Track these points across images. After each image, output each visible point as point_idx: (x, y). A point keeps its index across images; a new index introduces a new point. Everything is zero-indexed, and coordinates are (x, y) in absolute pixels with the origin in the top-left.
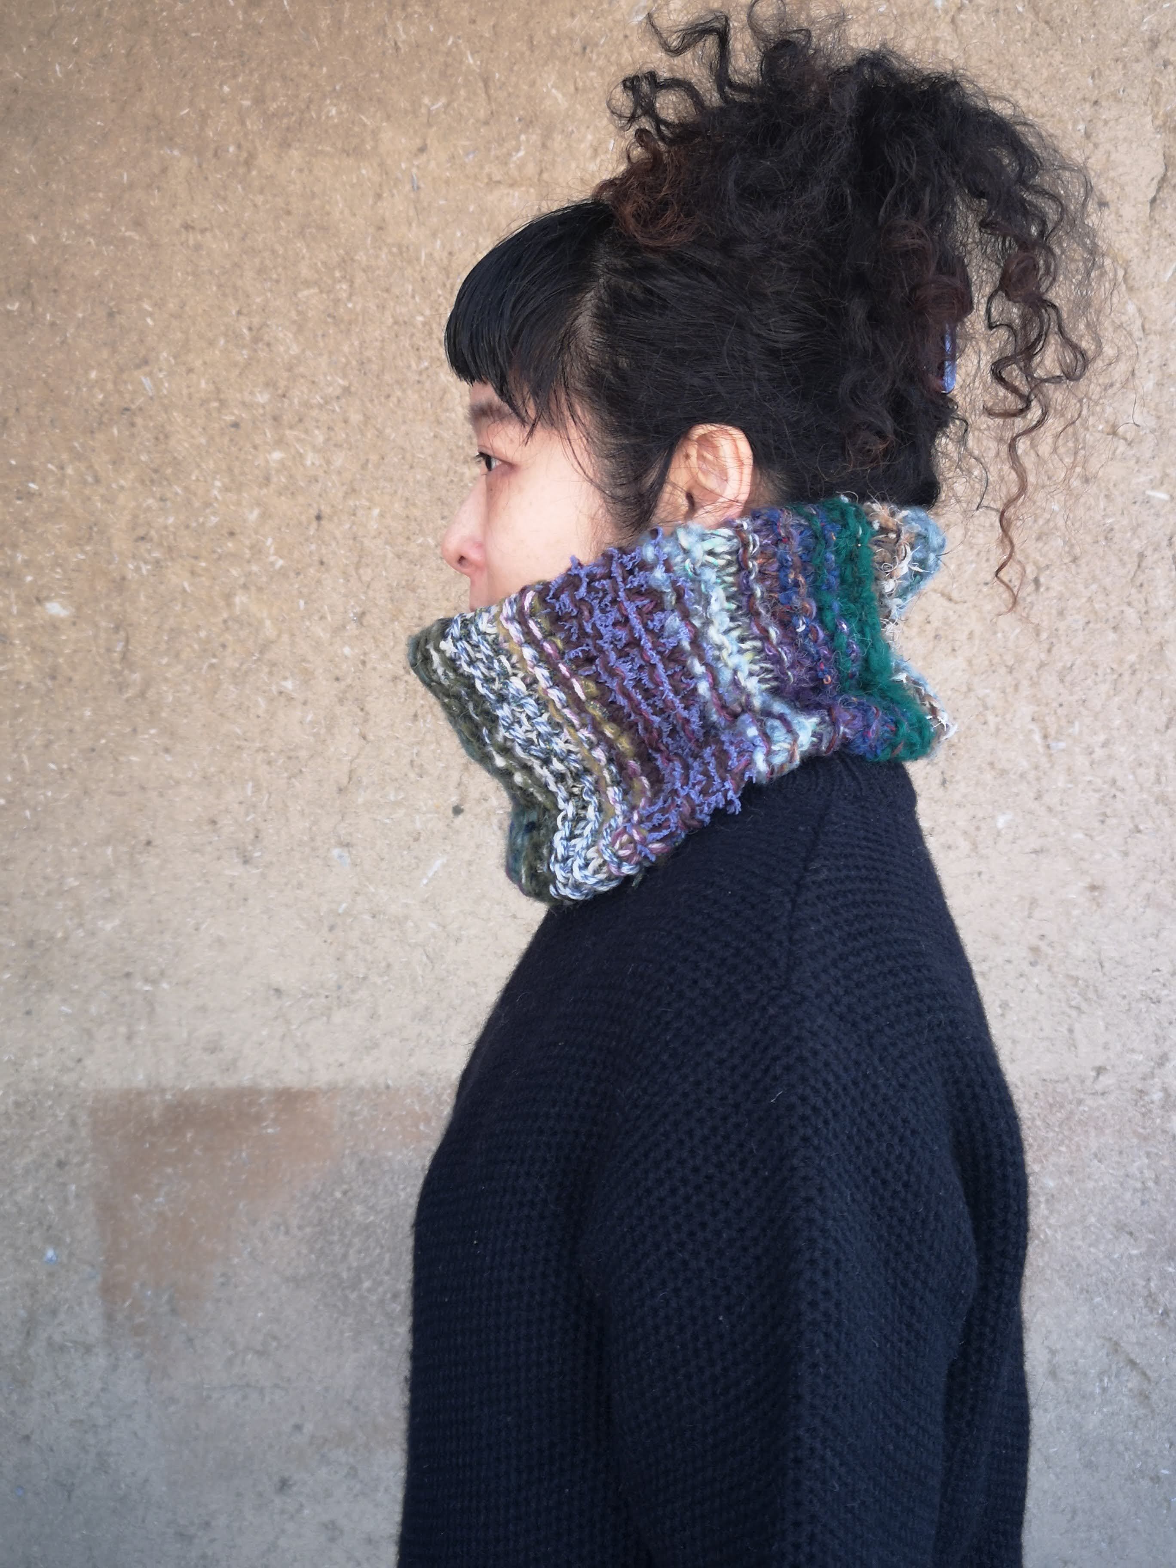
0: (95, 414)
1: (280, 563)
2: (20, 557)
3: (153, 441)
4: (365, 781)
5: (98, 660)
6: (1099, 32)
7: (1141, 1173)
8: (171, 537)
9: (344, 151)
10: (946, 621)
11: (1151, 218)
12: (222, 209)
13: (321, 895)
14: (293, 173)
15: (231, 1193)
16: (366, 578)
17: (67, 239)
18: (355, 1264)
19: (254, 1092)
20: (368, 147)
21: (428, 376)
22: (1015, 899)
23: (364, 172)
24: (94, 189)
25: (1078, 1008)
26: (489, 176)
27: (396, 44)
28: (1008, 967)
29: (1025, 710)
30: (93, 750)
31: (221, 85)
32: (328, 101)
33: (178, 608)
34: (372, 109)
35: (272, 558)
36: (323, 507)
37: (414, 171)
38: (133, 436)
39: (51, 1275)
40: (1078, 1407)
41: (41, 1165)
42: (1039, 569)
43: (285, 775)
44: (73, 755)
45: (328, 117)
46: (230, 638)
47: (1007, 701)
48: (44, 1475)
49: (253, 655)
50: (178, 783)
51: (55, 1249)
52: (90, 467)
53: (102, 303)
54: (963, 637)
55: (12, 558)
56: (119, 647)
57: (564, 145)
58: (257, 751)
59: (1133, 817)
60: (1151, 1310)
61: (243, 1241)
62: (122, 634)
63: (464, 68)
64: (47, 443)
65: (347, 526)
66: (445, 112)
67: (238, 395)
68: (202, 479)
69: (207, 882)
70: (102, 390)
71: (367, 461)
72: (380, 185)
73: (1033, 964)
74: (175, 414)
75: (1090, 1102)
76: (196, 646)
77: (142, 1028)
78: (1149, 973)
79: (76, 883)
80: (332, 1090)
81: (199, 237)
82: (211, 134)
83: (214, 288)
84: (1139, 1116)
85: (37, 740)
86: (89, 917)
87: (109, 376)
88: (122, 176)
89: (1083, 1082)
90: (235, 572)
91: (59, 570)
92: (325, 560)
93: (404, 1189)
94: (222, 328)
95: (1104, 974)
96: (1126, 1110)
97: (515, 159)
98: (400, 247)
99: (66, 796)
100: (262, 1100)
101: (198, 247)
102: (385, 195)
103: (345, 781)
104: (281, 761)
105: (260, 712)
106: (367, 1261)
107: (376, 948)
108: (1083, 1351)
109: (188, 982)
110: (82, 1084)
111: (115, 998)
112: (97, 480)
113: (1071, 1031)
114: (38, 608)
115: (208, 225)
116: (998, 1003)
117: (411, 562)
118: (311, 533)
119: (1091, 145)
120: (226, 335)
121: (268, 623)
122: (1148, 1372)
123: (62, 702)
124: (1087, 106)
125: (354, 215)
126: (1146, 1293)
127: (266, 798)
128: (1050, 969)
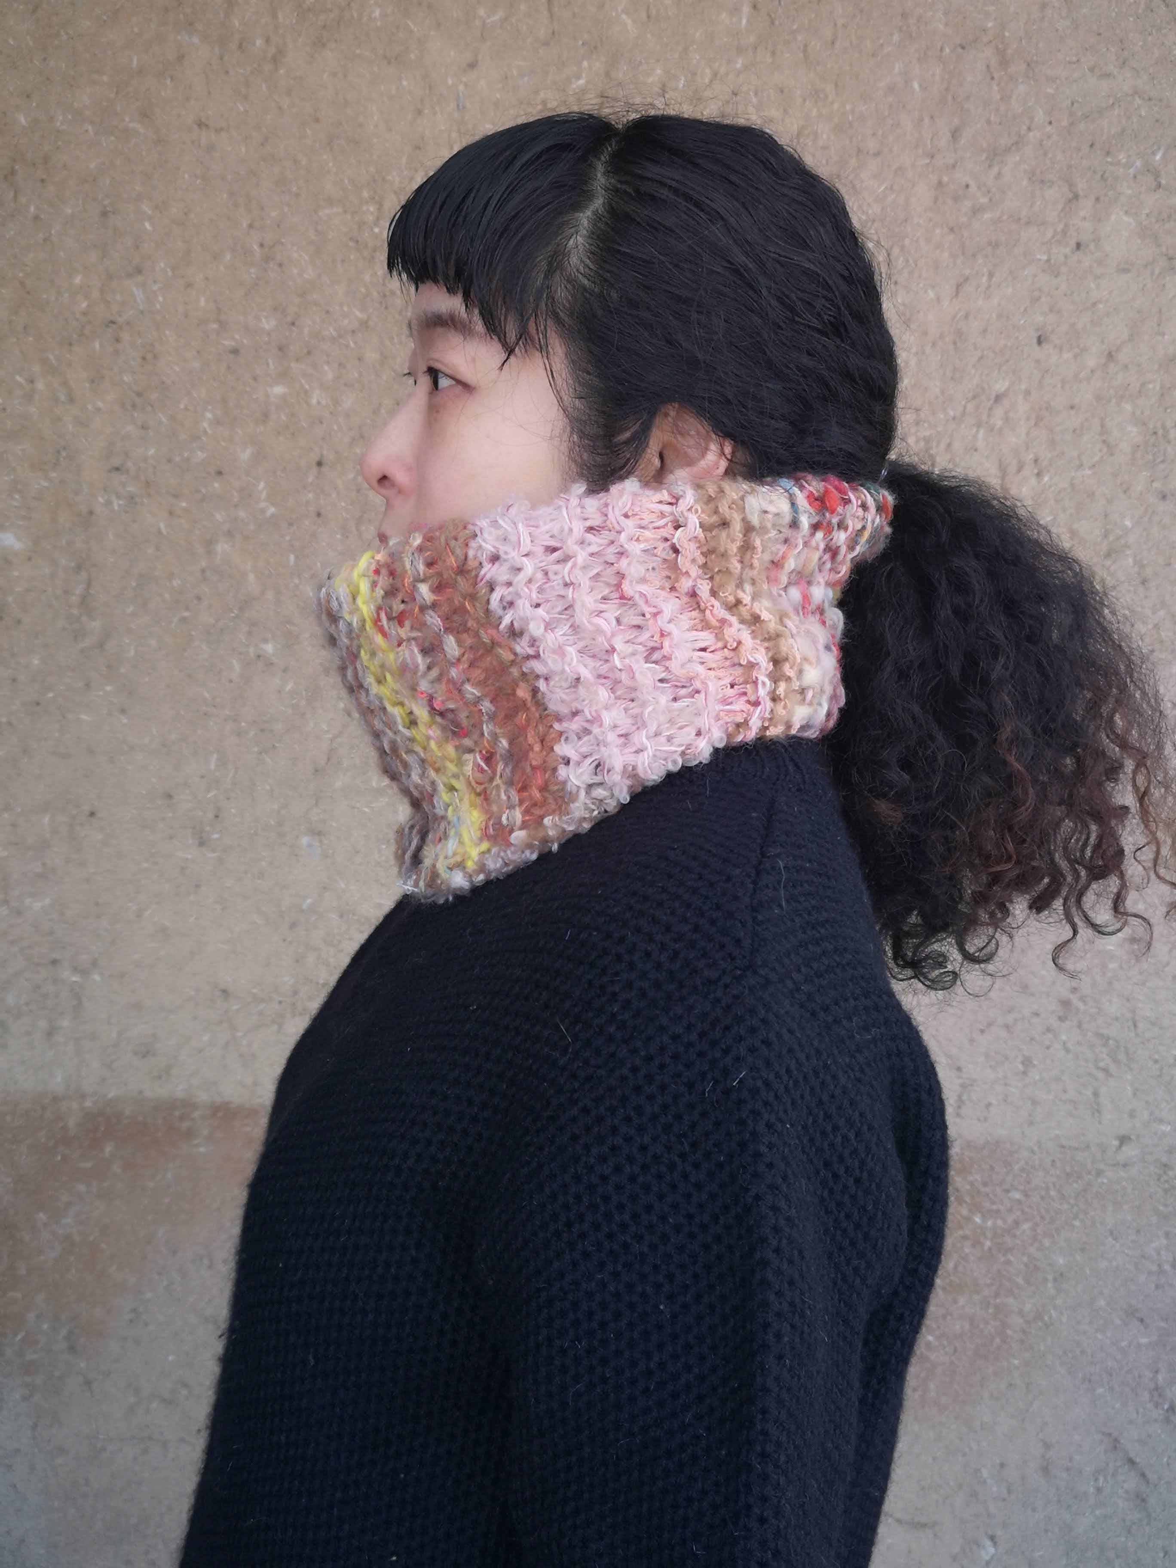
0: (76, 323)
1: (272, 510)
3: (139, 360)
4: (346, 763)
5: (54, 602)
7: (1159, 1254)
8: (151, 471)
9: (385, 58)
12: (242, 109)
13: (284, 887)
14: (325, 76)
15: (150, 1217)
17: (62, 123)
19: (187, 1105)
20: (412, 56)
23: (405, 83)
24: (98, 71)
25: (1106, 1070)
26: (544, 102)
28: (1035, 1020)
32: (372, 2)
33: (151, 551)
34: (421, 15)
35: (263, 505)
36: (325, 452)
37: (461, 88)
38: (117, 352)
40: (1069, 1506)
43: (256, 749)
44: (14, 707)
45: (370, 18)
46: (207, 590)
49: (232, 611)
50: (132, 748)
52: (65, 383)
53: (94, 199)
56: (79, 590)
58: (226, 720)
60: (1157, 1405)
61: (159, 1273)
62: (84, 575)
64: (18, 352)
65: (351, 476)
66: (501, 27)
67: (241, 318)
68: (191, 408)
69: (156, 863)
70: (86, 297)
71: (380, 404)
72: (422, 100)
73: (1062, 1019)
74: (167, 332)
75: (1110, 1174)
76: (167, 596)
77: (65, 1023)
81: (213, 137)
82: (237, 24)
83: (225, 196)
84: (1161, 1192)
86: (16, 893)
87: (96, 282)
88: (131, 60)
89: (1104, 1151)
90: (219, 517)
91: (17, 497)
92: (323, 511)
94: (230, 242)
96: (1148, 1185)
97: (574, 86)
100: (196, 1115)
101: (211, 148)
102: (426, 111)
103: (323, 761)
105: (234, 676)
108: (1079, 1446)
109: (122, 976)
111: (38, 987)
112: (71, 400)
113: (1096, 1094)
115: (224, 125)
116: (1020, 1059)
118: (310, 480)
120: (233, 250)
121: (251, 577)
122: (1147, 1473)
123: (7, 646)
125: (390, 130)
126: (1152, 1386)
127: (231, 775)
128: (1080, 1025)
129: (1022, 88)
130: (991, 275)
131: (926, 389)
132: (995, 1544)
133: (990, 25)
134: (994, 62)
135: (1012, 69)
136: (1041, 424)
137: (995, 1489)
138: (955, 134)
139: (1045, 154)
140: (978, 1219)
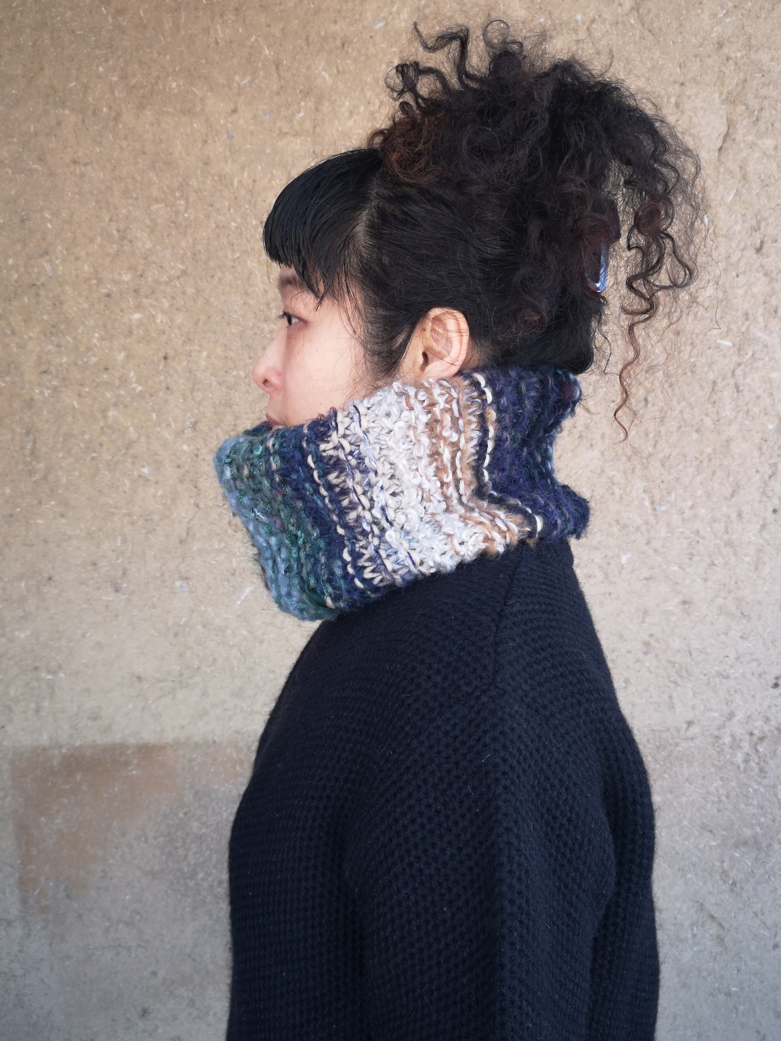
0: (11, 288)
1: (140, 388)
3: (52, 306)
4: (198, 535)
6: (684, 37)
7: (718, 791)
8: (65, 372)
9: (181, 111)
10: (587, 426)
11: (719, 160)
12: (98, 150)
13: (168, 612)
14: (147, 126)
15: (107, 815)
16: (198, 399)
18: (192, 862)
19: (122, 747)
20: (198, 109)
21: (240, 263)
22: (634, 611)
23: (195, 125)
24: (11, 136)
25: (675, 682)
26: (280, 129)
27: (216, 40)
28: (629, 655)
29: (639, 485)
30: (12, 516)
31: (97, 67)
32: (171, 78)
33: (70, 419)
34: (200, 84)
35: (134, 385)
36: (168, 351)
37: (229, 125)
38: (38, 303)
40: (677, 947)
42: (648, 392)
43: (144, 532)
45: (170, 89)
46: (105, 439)
47: (627, 479)
49: (121, 450)
50: (70, 537)
52: (9, 324)
53: (16, 213)
54: (598, 436)
56: (29, 446)
57: (330, 109)
58: (124, 516)
59: (710, 556)
60: (725, 882)
61: (116, 848)
62: (31, 436)
63: (262, 57)
65: (185, 364)
66: (250, 87)
67: (110, 275)
68: (85, 332)
69: (91, 605)
70: (17, 271)
71: (199, 319)
72: (206, 135)
73: (645, 653)
74: (67, 288)
75: (684, 744)
76: (82, 445)
77: (46, 704)
78: (722, 658)
80: (177, 745)
81: (83, 169)
82: (91, 99)
83: (94, 203)
84: (715, 753)
86: (9, 629)
87: (21, 262)
88: (30, 128)
89: (678, 730)
90: (108, 395)
92: (170, 387)
93: (226, 810)
94: (99, 230)
95: (692, 660)
96: (707, 749)
97: (297, 117)
98: (220, 176)
100: (129, 752)
101: (82, 175)
102: (209, 141)
103: (184, 535)
104: (140, 523)
105: (126, 489)
106: (201, 860)
107: (206, 648)
108: (680, 910)
109: (77, 673)
110: (5, 743)
111: (27, 684)
112: (13, 333)
113: (670, 697)
115: (88, 161)
116: (622, 680)
117: (228, 388)
118: (161, 368)
119: (680, 113)
120: (102, 235)
121: (131, 429)
122: (723, 923)
124: (677, 86)
125: (189, 155)
126: (721, 870)
127: (130, 547)
128: (657, 657)
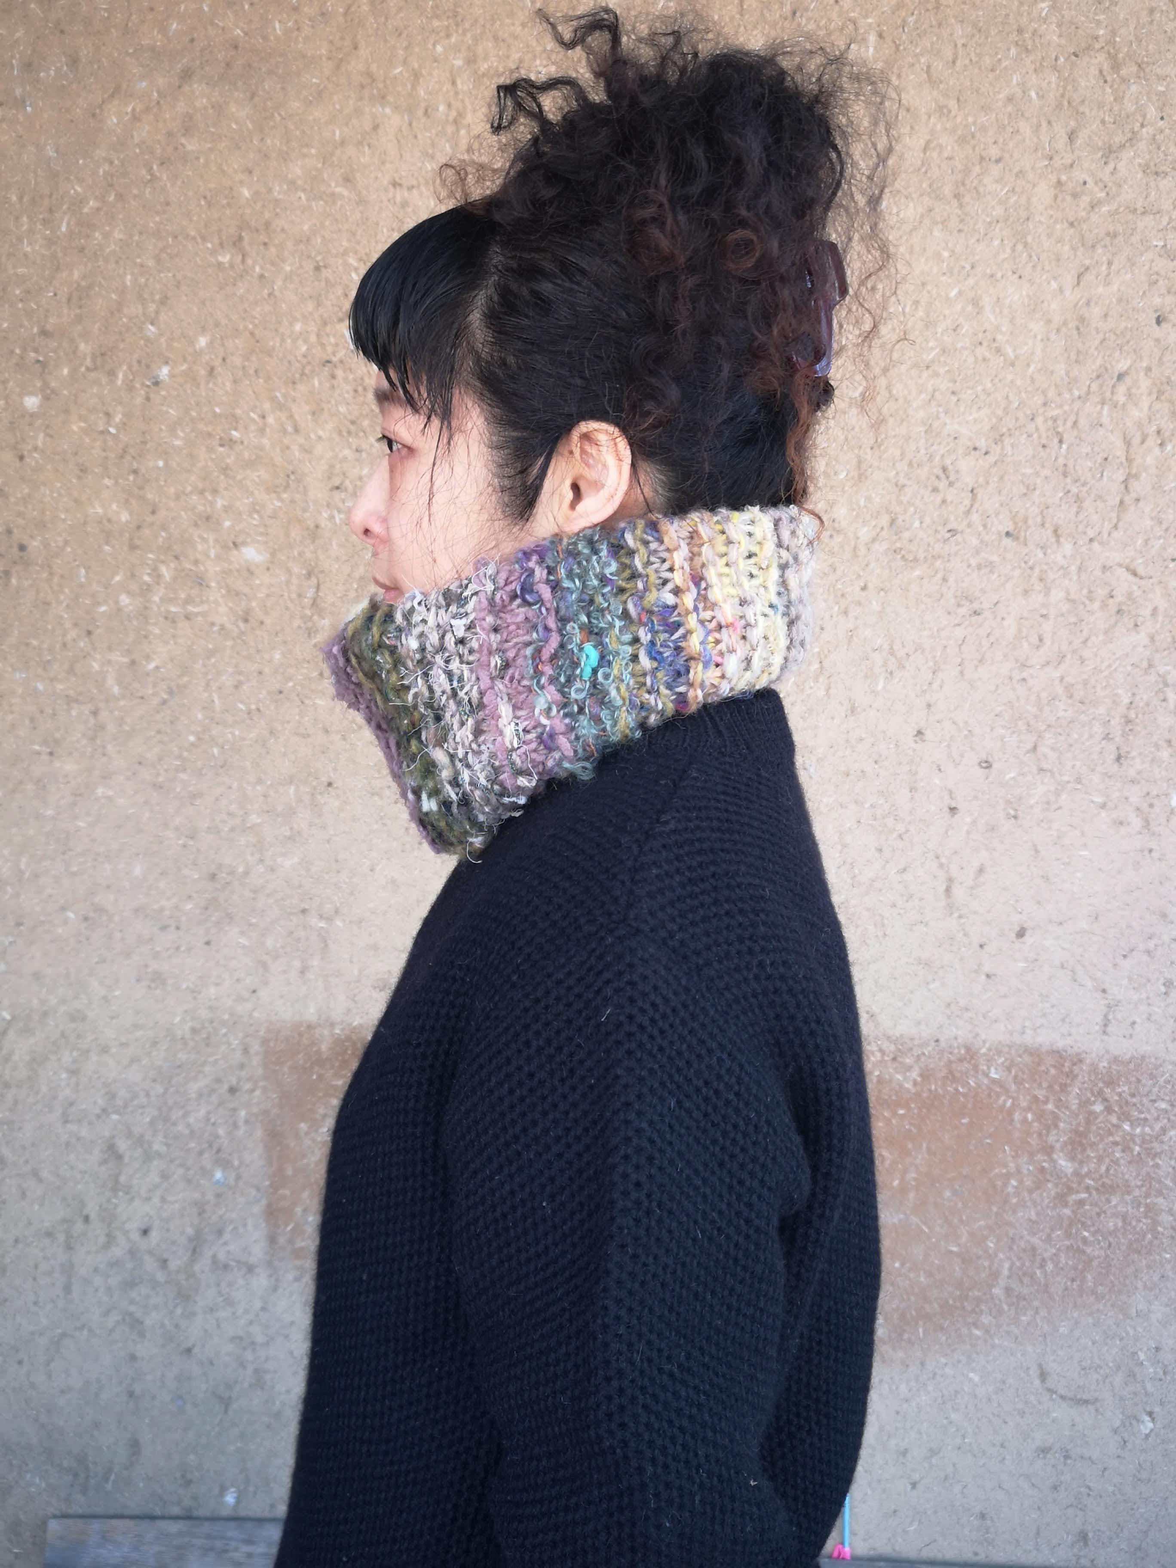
0: (297, 365)
2: (220, 503)
3: (352, 393)
5: (290, 604)
10: (1130, 596)
17: (279, 193)
24: (307, 146)
30: (281, 692)
31: (434, 45)
38: (333, 387)
39: (219, 1196)
41: (213, 1091)
44: (261, 696)
48: (204, 1387)
51: (224, 1171)
52: (291, 417)
53: (309, 257)
54: (1147, 612)
55: (212, 504)
56: (311, 593)
62: (314, 580)
64: (251, 392)
69: (384, 825)
70: (306, 342)
77: (315, 963)
79: (259, 821)
81: (406, 194)
82: (422, 93)
85: (227, 680)
86: (270, 853)
87: (313, 328)
88: (334, 134)
91: (256, 516)
99: (252, 735)
101: (404, 204)
109: (360, 921)
110: (256, 1014)
111: (290, 933)
112: (297, 430)
114: (235, 552)
115: (415, 183)
116: (1162, 981)
123: (252, 644)
129: (1134, 88)
130: (1110, 263)
131: (1052, 372)
132: (1153, 1420)
133: (1101, 32)
134: (1106, 67)
135: (1123, 72)
136: (1163, 398)
137: (1151, 1370)
138: (1071, 136)
139: (1159, 148)
140: (1127, 1127)
